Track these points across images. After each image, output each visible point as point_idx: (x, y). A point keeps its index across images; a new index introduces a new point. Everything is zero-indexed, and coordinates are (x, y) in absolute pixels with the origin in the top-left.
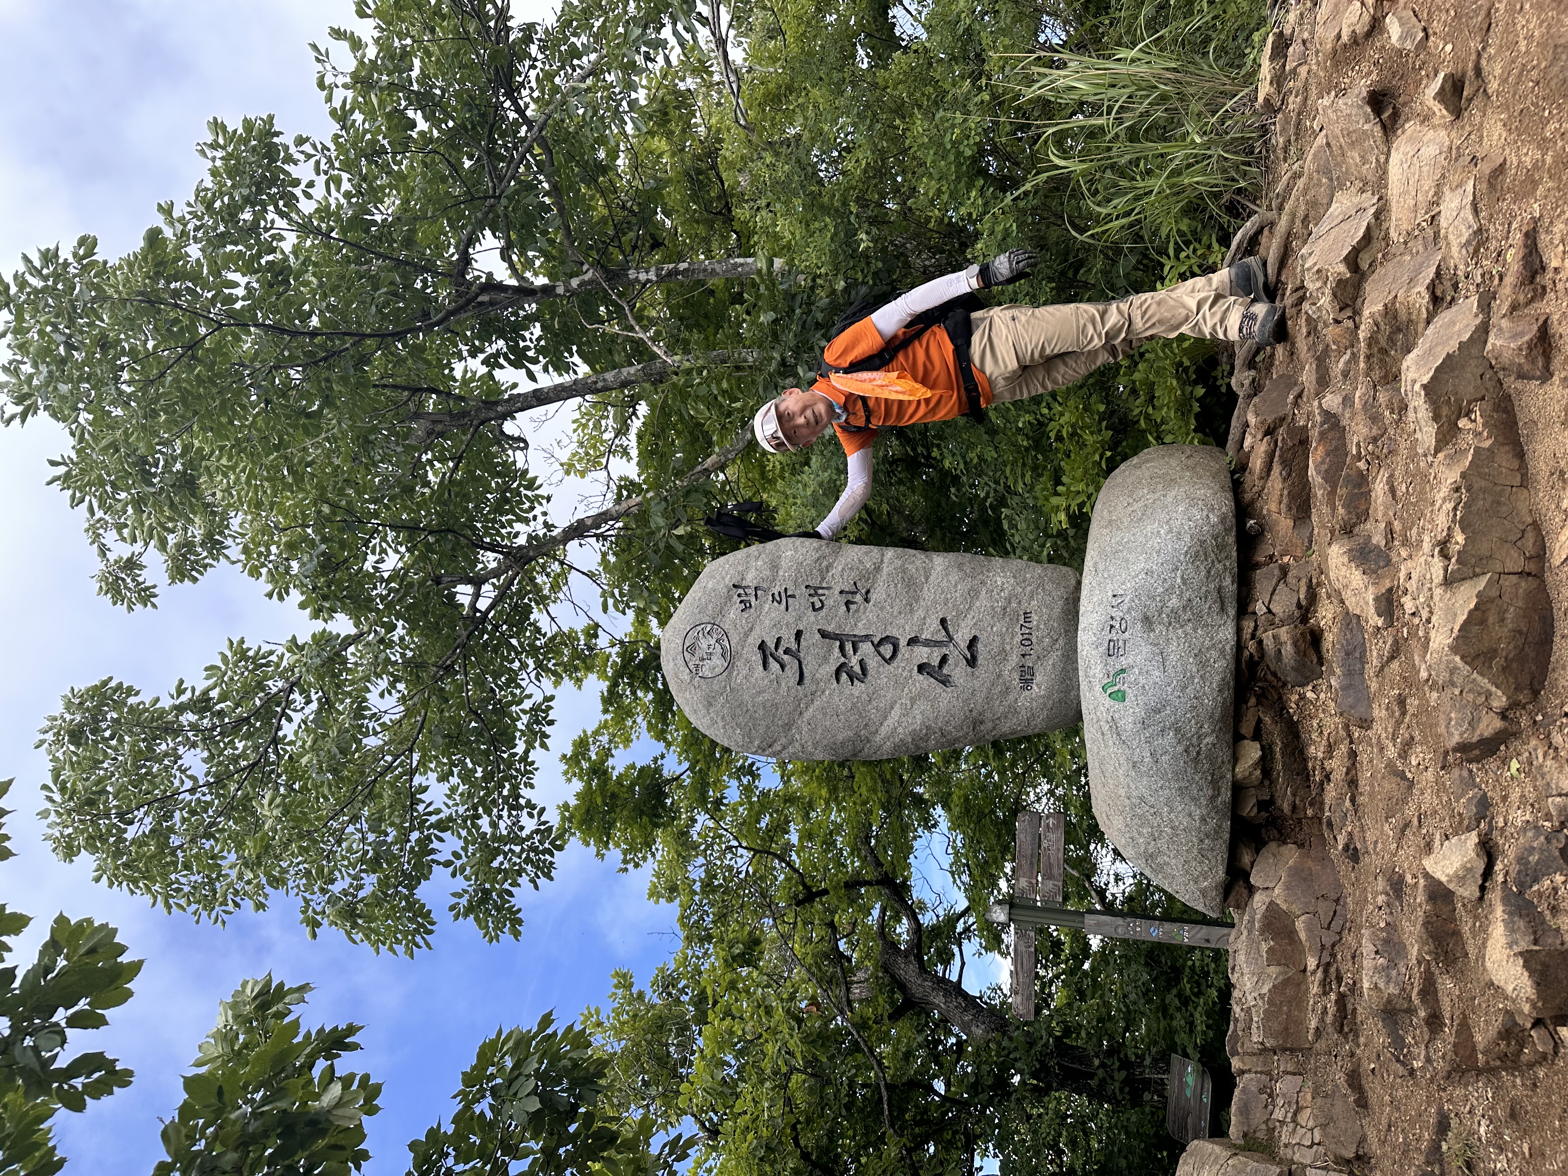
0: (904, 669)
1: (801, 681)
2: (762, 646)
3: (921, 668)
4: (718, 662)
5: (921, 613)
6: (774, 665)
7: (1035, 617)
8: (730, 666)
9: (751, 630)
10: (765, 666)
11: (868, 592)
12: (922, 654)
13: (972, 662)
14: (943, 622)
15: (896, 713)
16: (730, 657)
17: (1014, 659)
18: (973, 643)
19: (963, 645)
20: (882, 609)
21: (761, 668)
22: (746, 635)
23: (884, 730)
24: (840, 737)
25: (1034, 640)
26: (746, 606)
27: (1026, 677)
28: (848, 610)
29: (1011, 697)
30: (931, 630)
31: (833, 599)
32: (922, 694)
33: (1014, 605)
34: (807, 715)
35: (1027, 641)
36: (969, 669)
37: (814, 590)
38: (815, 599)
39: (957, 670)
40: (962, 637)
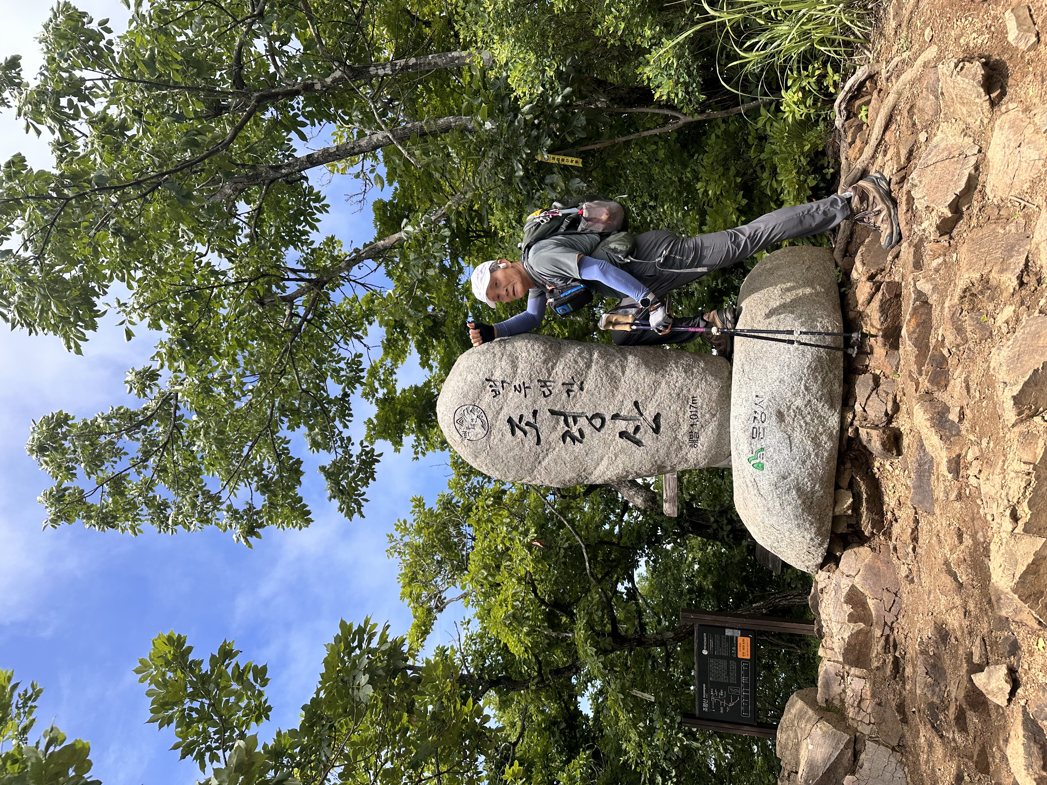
0: (609, 435)
1: (539, 442)
2: (510, 421)
3: (622, 434)
4: (479, 430)
5: (620, 397)
6: (519, 433)
7: (699, 401)
8: (488, 433)
9: (501, 409)
10: (513, 433)
11: (582, 383)
12: (621, 425)
13: (657, 430)
14: (636, 404)
15: (605, 462)
16: (488, 429)
17: (685, 428)
18: (657, 418)
19: (650, 419)
20: (592, 395)
21: (510, 435)
22: (498, 413)
23: (597, 473)
24: (568, 478)
25: (699, 415)
26: (496, 394)
27: (693, 438)
28: (569, 396)
29: (683, 452)
30: (627, 409)
31: (558, 388)
32: (623, 450)
33: (685, 392)
34: (544, 463)
35: (694, 416)
36: (654, 435)
37: (544, 384)
38: (544, 389)
39: (646, 436)
40: (649, 413)
